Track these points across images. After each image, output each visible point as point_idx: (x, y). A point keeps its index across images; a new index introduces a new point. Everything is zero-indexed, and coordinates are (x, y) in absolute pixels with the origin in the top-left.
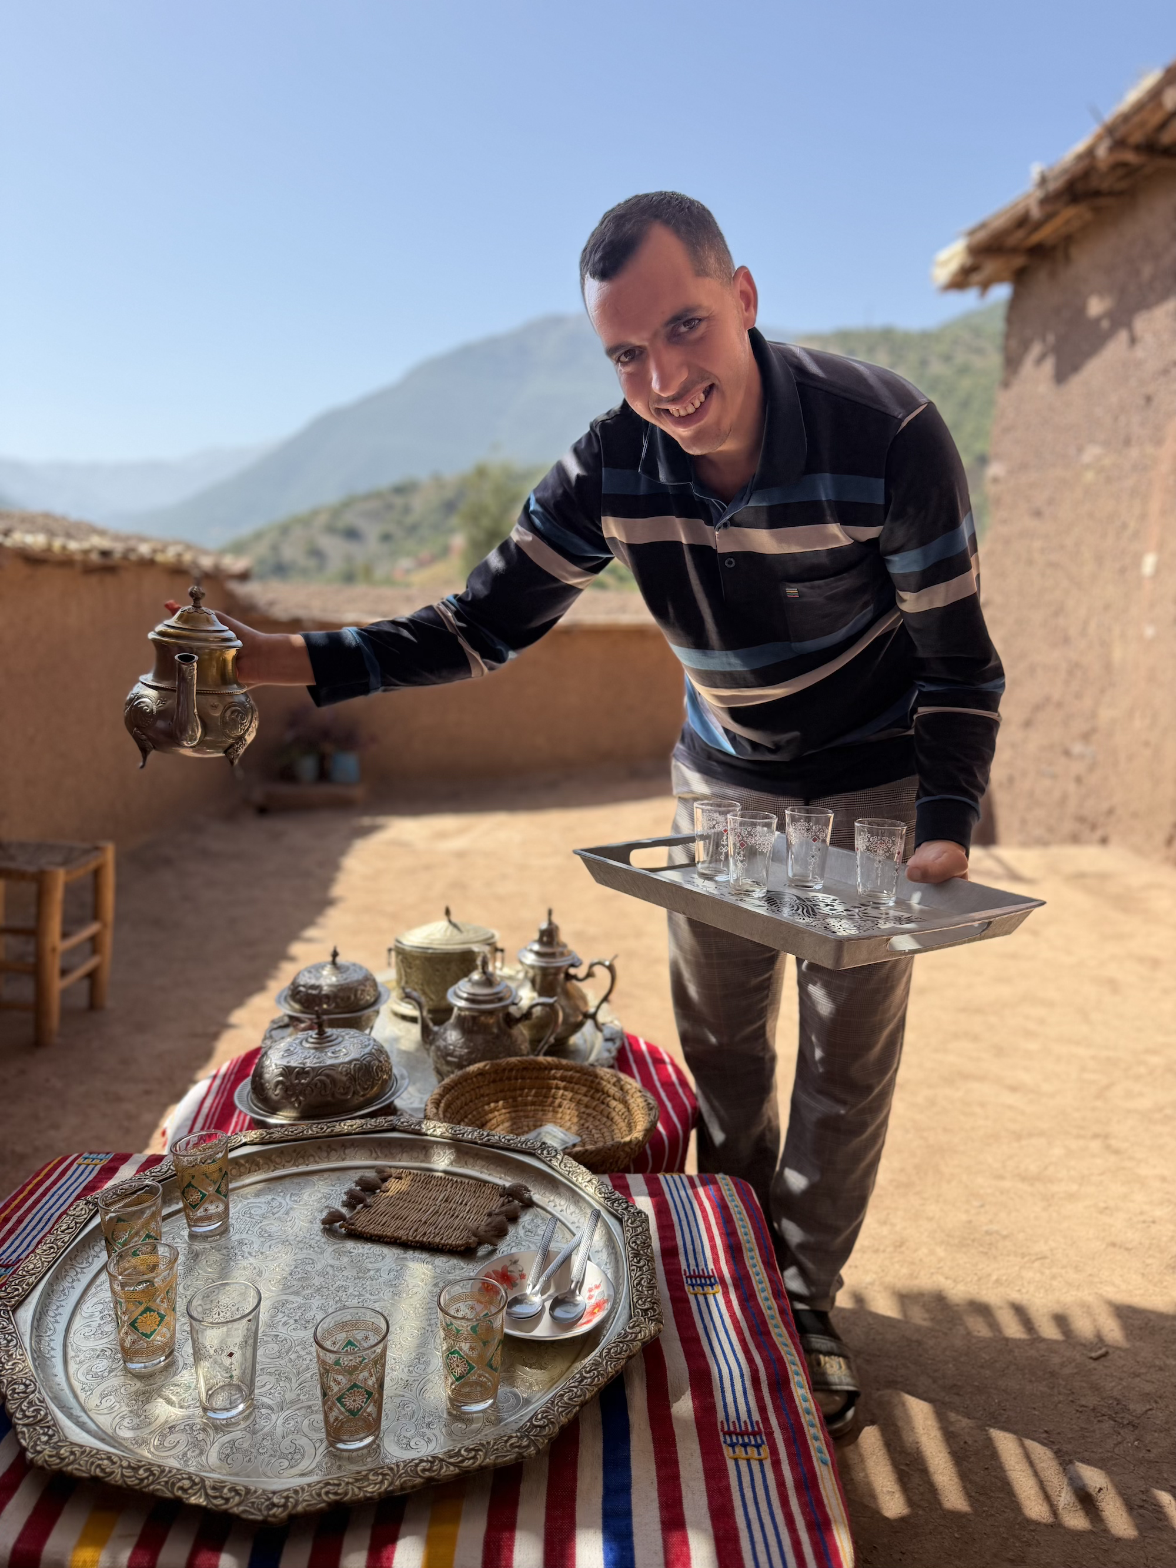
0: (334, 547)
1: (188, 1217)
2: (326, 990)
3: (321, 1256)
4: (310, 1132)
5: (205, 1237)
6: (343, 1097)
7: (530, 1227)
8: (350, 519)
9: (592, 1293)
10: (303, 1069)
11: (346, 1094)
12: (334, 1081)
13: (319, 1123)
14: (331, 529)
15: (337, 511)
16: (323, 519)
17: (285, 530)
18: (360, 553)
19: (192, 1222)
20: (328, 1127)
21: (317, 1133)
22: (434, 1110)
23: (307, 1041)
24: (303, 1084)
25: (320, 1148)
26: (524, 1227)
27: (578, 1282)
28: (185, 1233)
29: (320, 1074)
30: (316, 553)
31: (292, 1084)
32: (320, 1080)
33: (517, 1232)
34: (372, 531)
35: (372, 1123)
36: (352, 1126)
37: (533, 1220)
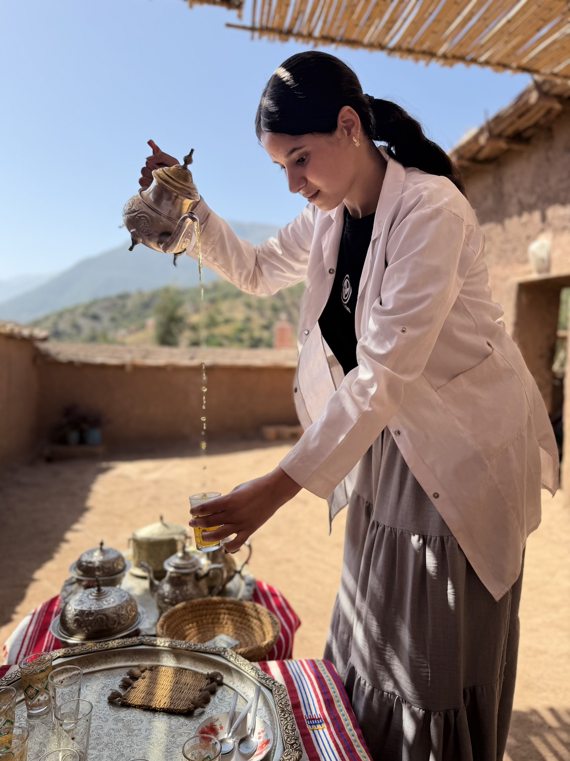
0: (86, 324)
1: (27, 705)
2: (97, 564)
3: (107, 723)
4: (96, 648)
5: (38, 716)
6: (112, 626)
7: (221, 697)
8: (95, 310)
9: (261, 735)
10: (90, 611)
11: (114, 624)
12: (107, 617)
13: (100, 642)
14: (85, 315)
15: (88, 306)
16: (81, 310)
17: (60, 315)
18: (99, 327)
19: (30, 707)
20: (106, 645)
21: (100, 648)
22: (161, 631)
23: (91, 595)
24: (90, 620)
25: (101, 657)
26: (218, 697)
27: (252, 729)
28: (26, 715)
29: (100, 614)
30: (76, 327)
31: (84, 620)
32: (100, 618)
33: (214, 701)
34: (106, 317)
35: (129, 641)
36: (119, 643)
37: (222, 693)
